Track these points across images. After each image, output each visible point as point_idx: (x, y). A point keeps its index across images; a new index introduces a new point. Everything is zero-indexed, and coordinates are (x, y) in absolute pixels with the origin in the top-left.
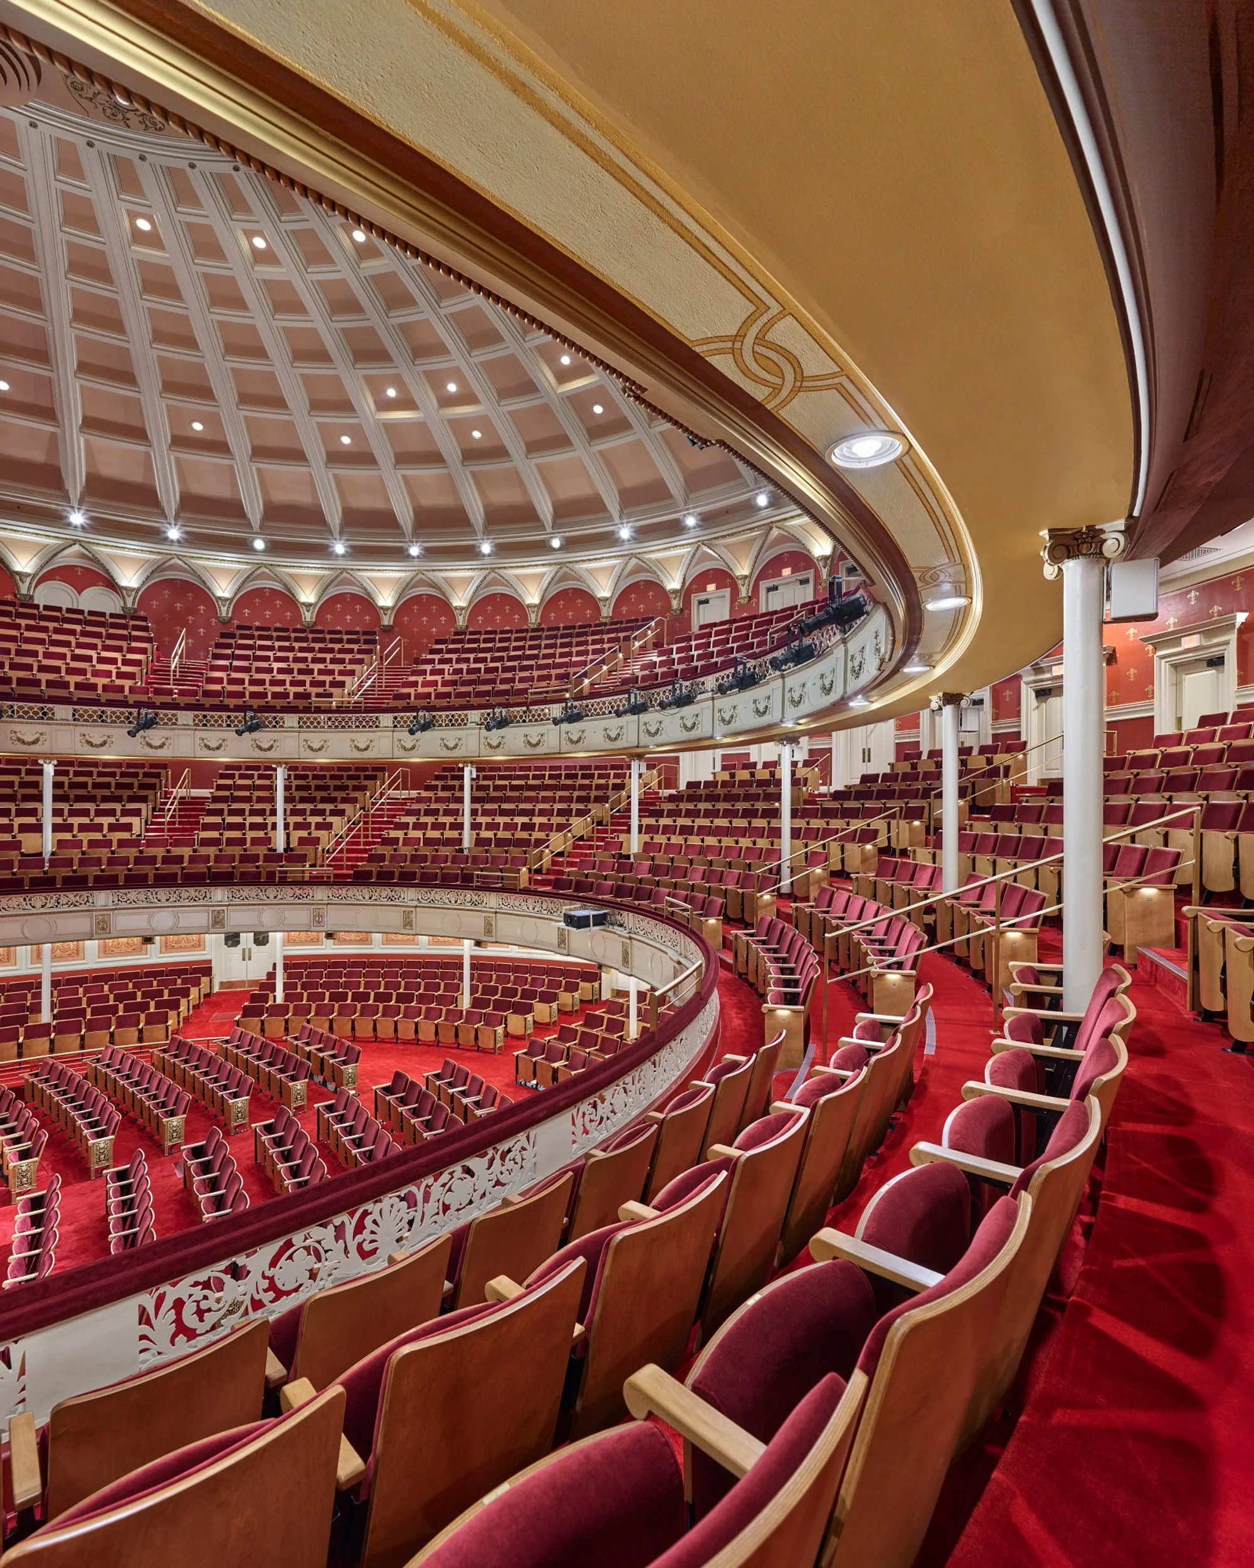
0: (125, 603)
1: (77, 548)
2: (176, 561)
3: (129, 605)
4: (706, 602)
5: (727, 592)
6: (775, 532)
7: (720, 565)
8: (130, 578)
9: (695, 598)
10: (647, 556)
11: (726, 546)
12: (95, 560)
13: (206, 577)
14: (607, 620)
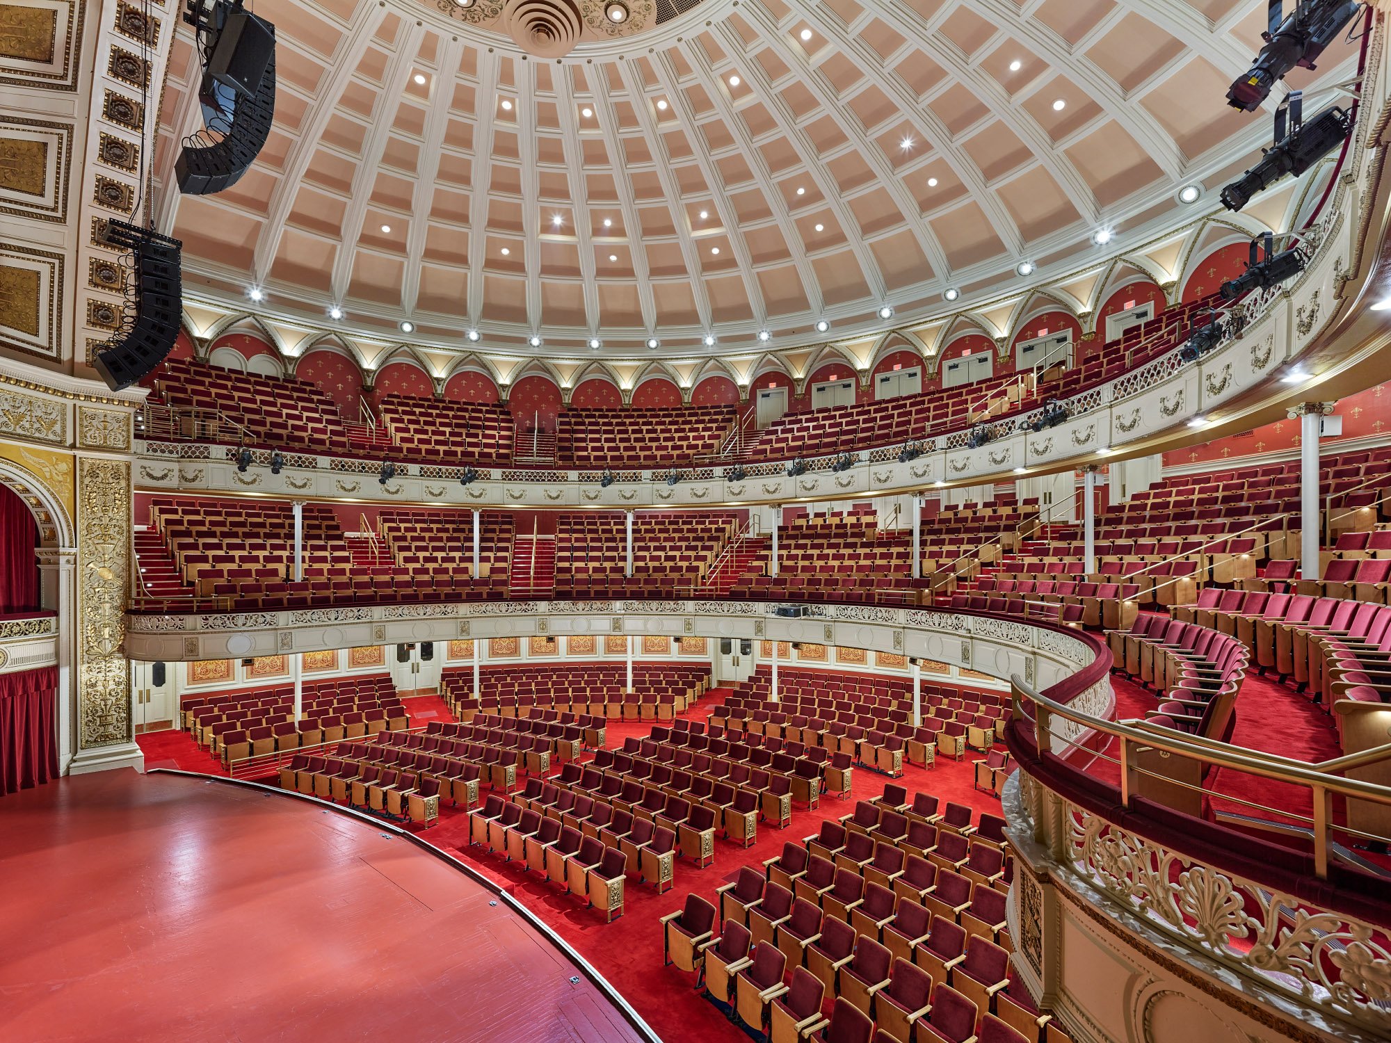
0: (286, 369)
1: (250, 319)
2: (333, 336)
3: (290, 372)
4: (768, 395)
5: (786, 390)
6: (827, 350)
7: (782, 370)
8: (291, 348)
9: (759, 393)
10: (723, 359)
11: (787, 357)
12: (265, 331)
13: (356, 351)
14: (688, 405)
